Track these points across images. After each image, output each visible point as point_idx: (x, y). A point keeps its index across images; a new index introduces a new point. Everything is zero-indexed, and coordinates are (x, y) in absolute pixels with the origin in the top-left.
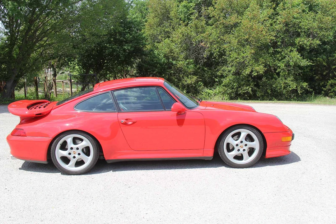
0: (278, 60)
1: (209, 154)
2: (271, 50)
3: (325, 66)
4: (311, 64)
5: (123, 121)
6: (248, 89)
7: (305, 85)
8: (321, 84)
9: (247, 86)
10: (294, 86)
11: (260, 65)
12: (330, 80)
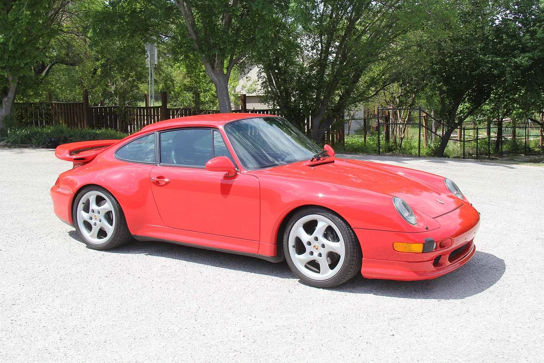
1: (266, 251)
5: (154, 178)
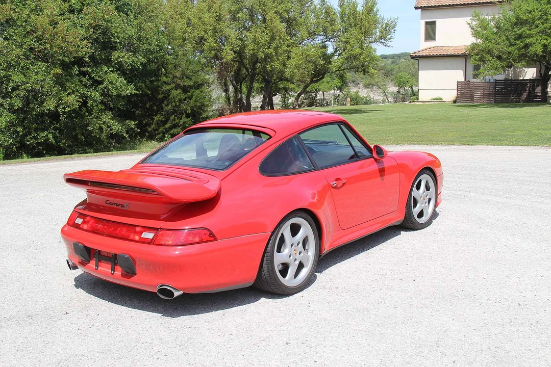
0: (85, 86)
2: (76, 70)
3: (147, 95)
4: (137, 92)
5: (335, 183)
6: (47, 135)
7: (132, 124)
8: (144, 122)
9: (43, 130)
10: (116, 127)
11: (69, 94)
12: (156, 116)
